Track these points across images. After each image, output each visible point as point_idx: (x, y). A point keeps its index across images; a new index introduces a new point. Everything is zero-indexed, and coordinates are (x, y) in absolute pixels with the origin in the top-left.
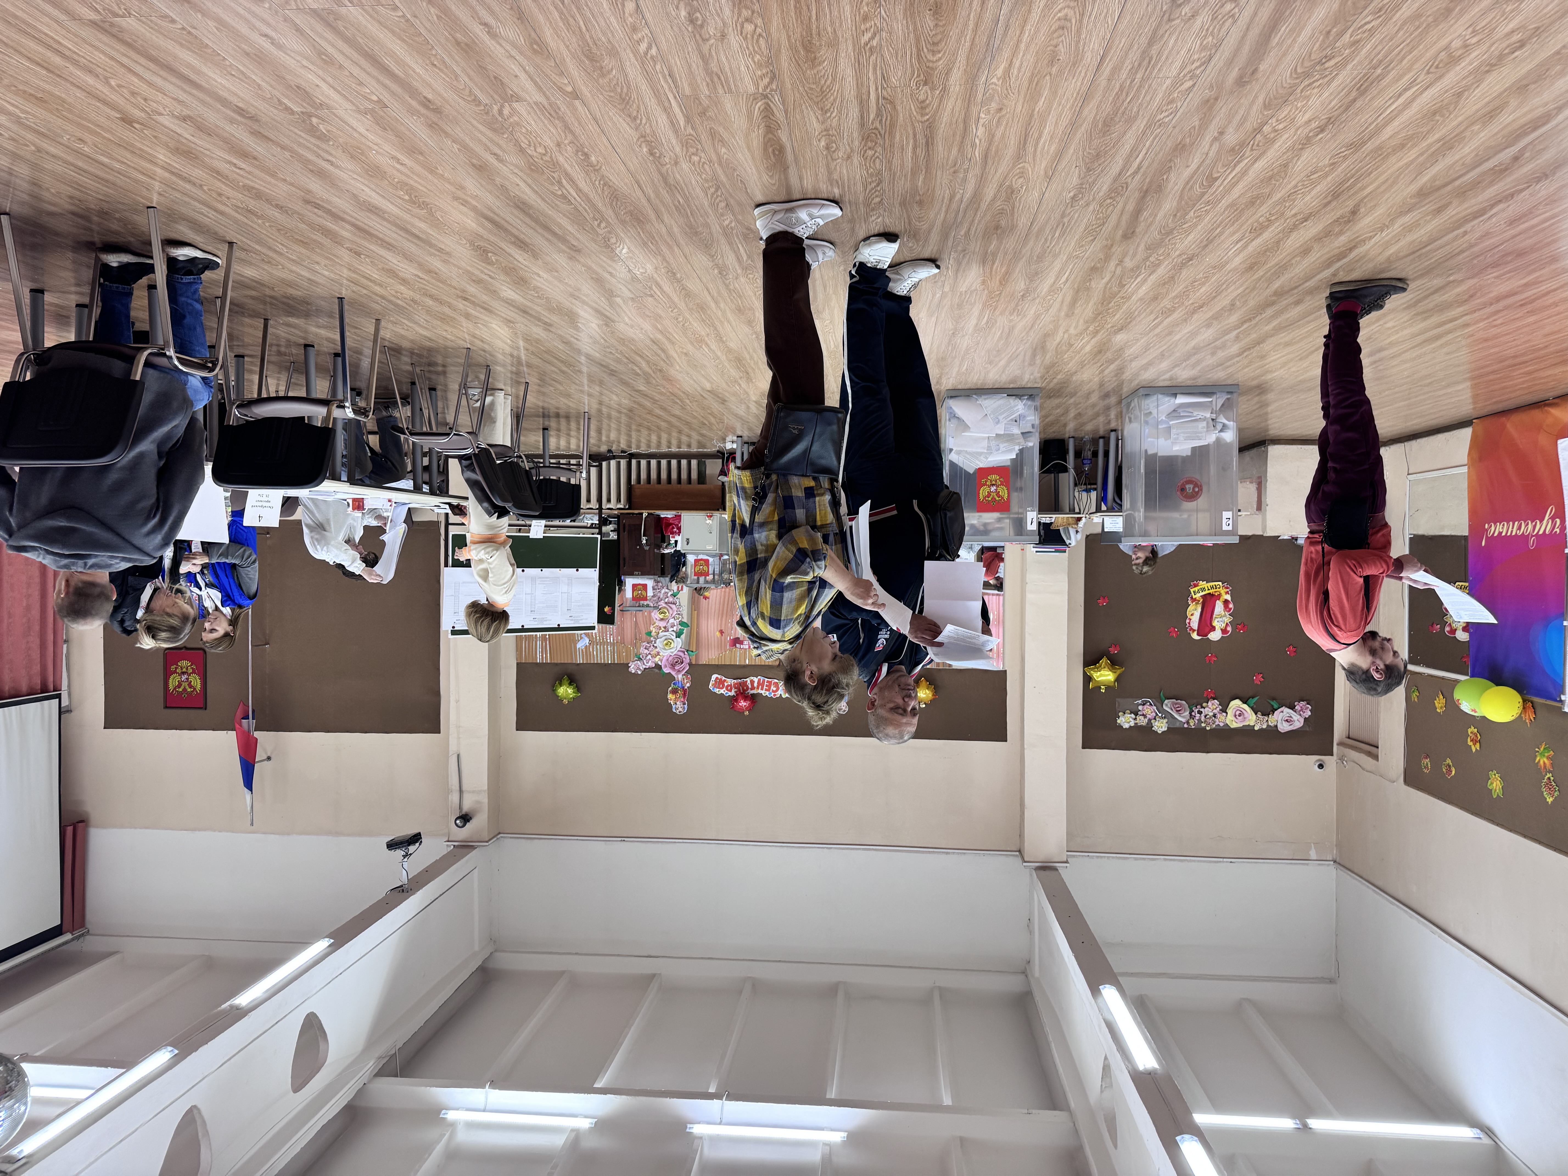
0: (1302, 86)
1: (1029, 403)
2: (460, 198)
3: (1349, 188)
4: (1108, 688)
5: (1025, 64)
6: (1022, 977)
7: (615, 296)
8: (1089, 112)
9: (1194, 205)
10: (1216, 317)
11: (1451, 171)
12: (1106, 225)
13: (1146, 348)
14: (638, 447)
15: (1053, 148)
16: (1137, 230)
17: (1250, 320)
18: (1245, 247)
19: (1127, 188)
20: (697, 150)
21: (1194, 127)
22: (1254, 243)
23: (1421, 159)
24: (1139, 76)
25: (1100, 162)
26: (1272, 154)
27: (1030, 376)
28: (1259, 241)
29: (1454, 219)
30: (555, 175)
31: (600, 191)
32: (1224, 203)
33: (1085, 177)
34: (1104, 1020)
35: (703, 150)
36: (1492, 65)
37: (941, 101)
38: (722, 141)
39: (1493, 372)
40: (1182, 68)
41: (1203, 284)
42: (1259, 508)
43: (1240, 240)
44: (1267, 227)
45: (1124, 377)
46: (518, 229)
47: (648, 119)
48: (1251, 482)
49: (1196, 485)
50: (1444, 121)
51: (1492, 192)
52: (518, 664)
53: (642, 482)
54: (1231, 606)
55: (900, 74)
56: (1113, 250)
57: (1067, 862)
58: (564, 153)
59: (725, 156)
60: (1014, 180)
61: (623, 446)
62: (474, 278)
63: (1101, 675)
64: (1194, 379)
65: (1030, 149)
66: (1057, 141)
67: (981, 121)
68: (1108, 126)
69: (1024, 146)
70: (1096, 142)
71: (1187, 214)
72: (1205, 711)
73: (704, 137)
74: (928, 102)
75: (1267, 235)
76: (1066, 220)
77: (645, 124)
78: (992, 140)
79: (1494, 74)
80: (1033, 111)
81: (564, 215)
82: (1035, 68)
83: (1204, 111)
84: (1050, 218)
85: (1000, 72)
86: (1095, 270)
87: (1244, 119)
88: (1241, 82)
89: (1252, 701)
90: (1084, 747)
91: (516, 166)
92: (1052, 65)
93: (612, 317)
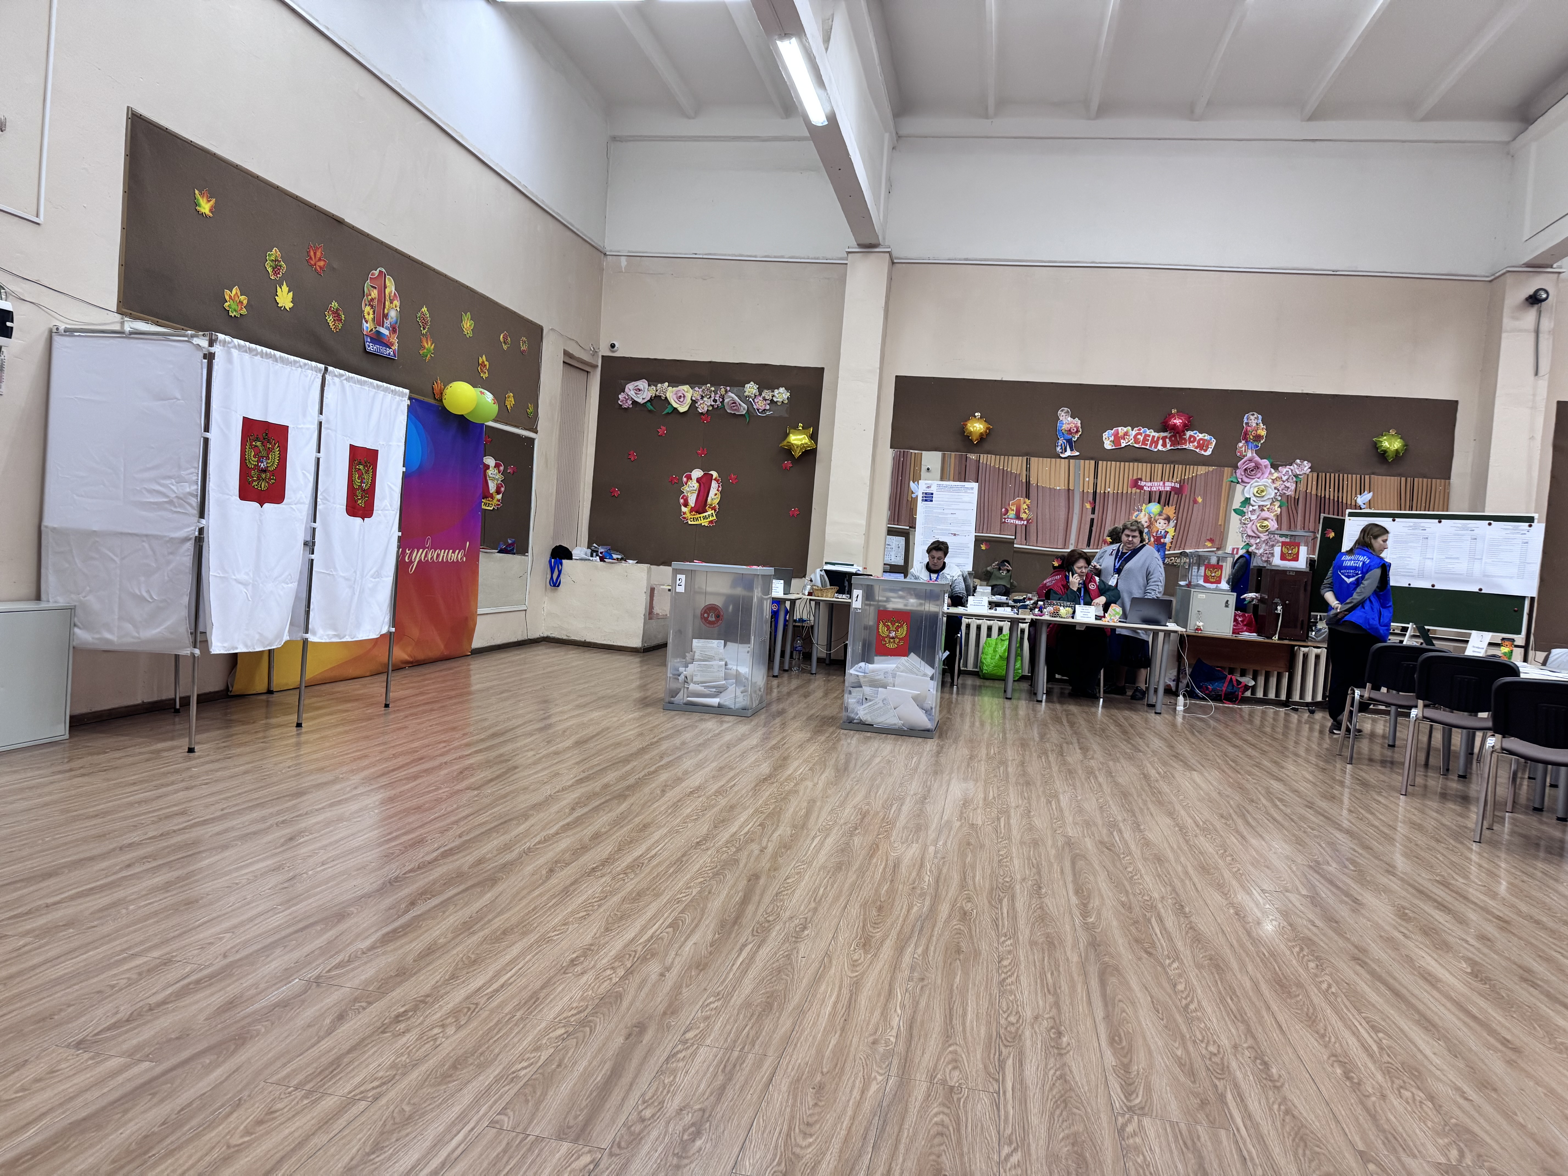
0: (586, 1013)
1: (852, 715)
2: (1512, 1049)
3: (554, 896)
4: (796, 427)
5: (848, 1090)
6: (901, 133)
7: (1307, 896)
8: (786, 1023)
9: (691, 901)
10: (678, 780)
11: (466, 899)
12: (774, 892)
13: (743, 756)
14: (1276, 713)
15: (823, 988)
16: (745, 882)
17: (650, 774)
18: (649, 849)
19: (753, 930)
20: (1210, 1059)
21: (687, 986)
22: (640, 853)
23: (490, 917)
24: (736, 1054)
25: (777, 964)
26: (617, 945)
27: (852, 742)
28: (637, 854)
29: (468, 851)
30: (1386, 1058)
31: (1330, 1028)
32: (664, 898)
33: (792, 950)
34: (825, 89)
35: (1203, 1057)
36: (422, 1003)
37: (936, 1066)
38: (1181, 1065)
39: (450, 698)
40: (694, 1054)
41: (688, 816)
42: (652, 590)
43: (653, 857)
44: (628, 867)
45: (764, 730)
46: (1433, 997)
47: (1271, 1109)
48: (658, 614)
49: (706, 619)
50: (468, 952)
51: (437, 872)
52: (1449, 478)
53: (1276, 673)
54: (682, 501)
55: (979, 1106)
56: (768, 865)
57: (849, 253)
58: (1377, 1086)
59: (1177, 1045)
60: (862, 959)
61: (1294, 717)
62: (1489, 943)
63: (801, 440)
64: (702, 719)
65: (845, 991)
66: (818, 996)
67: (894, 1033)
68: (768, 1003)
69: (851, 995)
70: (780, 987)
71: (700, 892)
72: (710, 402)
73: (1203, 1073)
74: (950, 1067)
75: (628, 859)
76: (813, 905)
77: (1274, 1103)
78: (884, 1009)
79: (422, 993)
80: (841, 1035)
81: (1373, 1005)
82: (837, 1084)
83: (677, 1003)
84: (829, 909)
85: (874, 1087)
86: (786, 846)
87: (640, 987)
88: (641, 1028)
89: (669, 410)
90: (823, 369)
91: (1439, 1079)
92: (820, 1083)
93: (1311, 872)
